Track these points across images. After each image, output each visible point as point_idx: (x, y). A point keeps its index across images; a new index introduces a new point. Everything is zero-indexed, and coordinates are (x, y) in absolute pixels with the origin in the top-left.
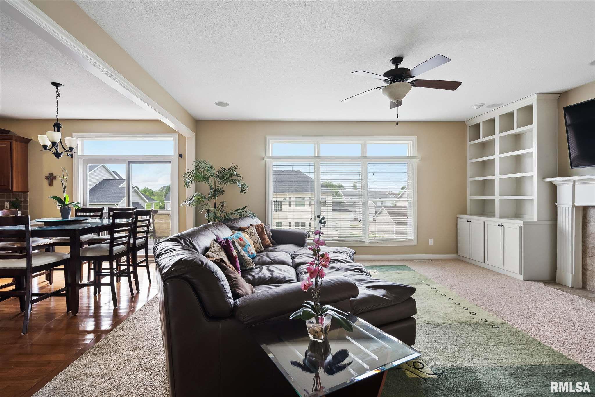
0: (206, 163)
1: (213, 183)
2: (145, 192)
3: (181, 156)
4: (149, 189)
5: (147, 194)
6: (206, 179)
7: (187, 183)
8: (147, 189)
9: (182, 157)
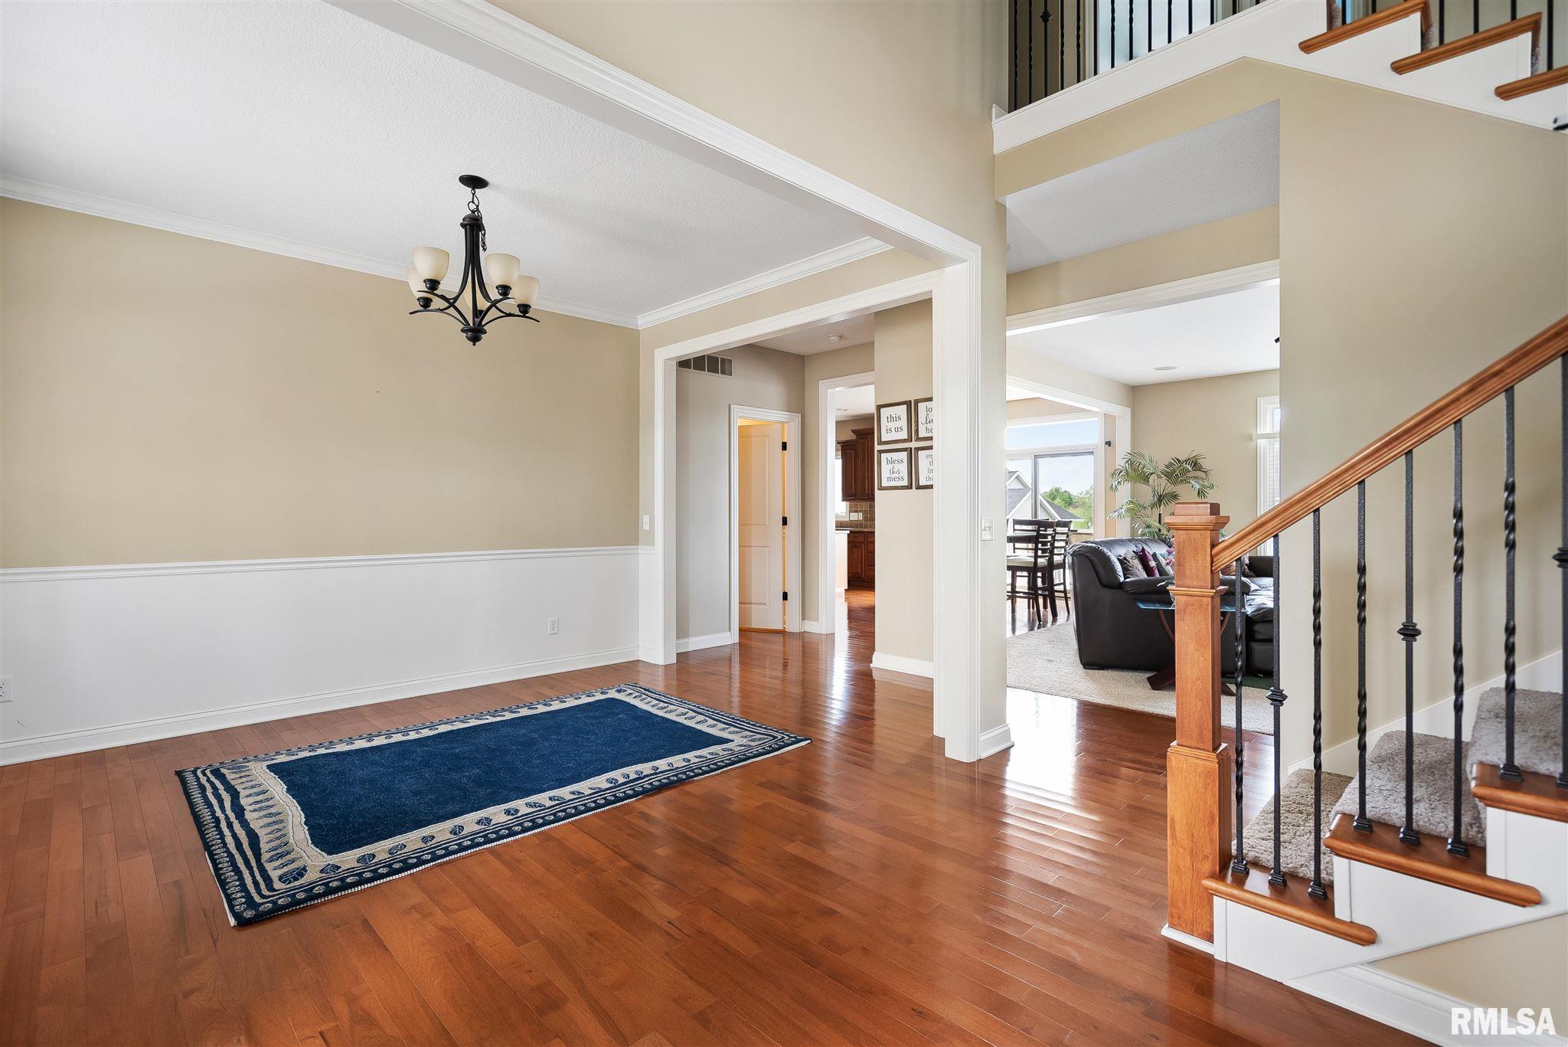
0: (1143, 456)
1: (1156, 484)
2: (1054, 499)
3: (1109, 443)
4: (1063, 491)
5: (1057, 501)
6: (1145, 479)
7: (1114, 486)
8: (1057, 490)
9: (1110, 446)
